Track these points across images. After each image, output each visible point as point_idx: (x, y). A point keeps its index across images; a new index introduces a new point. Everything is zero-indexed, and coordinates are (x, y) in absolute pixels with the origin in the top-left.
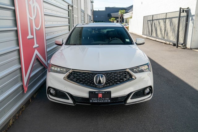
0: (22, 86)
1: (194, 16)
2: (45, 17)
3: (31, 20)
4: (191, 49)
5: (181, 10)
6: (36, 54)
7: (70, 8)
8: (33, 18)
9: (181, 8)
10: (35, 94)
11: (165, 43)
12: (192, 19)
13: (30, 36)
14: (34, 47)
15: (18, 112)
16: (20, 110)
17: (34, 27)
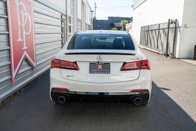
0: (11, 79)
1: (181, 27)
2: (35, 24)
3: (21, 27)
4: (179, 59)
5: (170, 22)
6: (25, 55)
7: (64, 17)
8: (23, 25)
9: (169, 20)
10: (22, 88)
11: (158, 53)
12: (180, 30)
13: (20, 40)
14: (23, 49)
15: (6, 99)
16: (8, 98)
17: (24, 32)
